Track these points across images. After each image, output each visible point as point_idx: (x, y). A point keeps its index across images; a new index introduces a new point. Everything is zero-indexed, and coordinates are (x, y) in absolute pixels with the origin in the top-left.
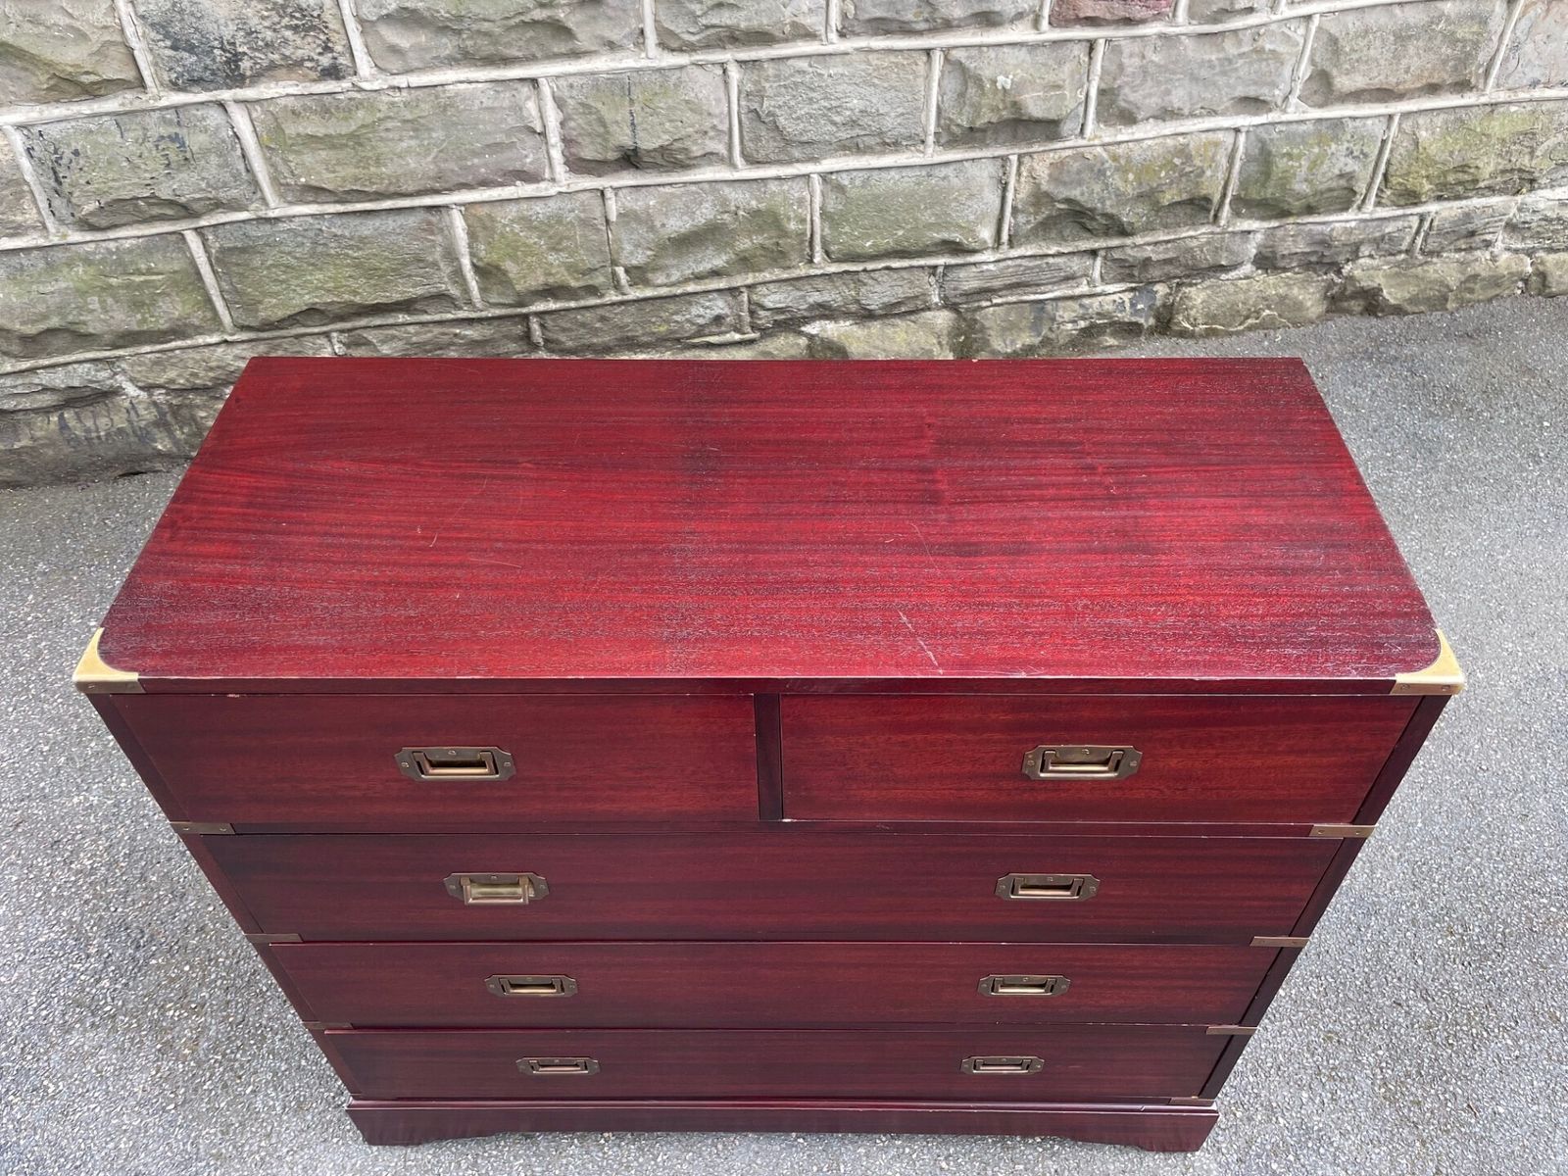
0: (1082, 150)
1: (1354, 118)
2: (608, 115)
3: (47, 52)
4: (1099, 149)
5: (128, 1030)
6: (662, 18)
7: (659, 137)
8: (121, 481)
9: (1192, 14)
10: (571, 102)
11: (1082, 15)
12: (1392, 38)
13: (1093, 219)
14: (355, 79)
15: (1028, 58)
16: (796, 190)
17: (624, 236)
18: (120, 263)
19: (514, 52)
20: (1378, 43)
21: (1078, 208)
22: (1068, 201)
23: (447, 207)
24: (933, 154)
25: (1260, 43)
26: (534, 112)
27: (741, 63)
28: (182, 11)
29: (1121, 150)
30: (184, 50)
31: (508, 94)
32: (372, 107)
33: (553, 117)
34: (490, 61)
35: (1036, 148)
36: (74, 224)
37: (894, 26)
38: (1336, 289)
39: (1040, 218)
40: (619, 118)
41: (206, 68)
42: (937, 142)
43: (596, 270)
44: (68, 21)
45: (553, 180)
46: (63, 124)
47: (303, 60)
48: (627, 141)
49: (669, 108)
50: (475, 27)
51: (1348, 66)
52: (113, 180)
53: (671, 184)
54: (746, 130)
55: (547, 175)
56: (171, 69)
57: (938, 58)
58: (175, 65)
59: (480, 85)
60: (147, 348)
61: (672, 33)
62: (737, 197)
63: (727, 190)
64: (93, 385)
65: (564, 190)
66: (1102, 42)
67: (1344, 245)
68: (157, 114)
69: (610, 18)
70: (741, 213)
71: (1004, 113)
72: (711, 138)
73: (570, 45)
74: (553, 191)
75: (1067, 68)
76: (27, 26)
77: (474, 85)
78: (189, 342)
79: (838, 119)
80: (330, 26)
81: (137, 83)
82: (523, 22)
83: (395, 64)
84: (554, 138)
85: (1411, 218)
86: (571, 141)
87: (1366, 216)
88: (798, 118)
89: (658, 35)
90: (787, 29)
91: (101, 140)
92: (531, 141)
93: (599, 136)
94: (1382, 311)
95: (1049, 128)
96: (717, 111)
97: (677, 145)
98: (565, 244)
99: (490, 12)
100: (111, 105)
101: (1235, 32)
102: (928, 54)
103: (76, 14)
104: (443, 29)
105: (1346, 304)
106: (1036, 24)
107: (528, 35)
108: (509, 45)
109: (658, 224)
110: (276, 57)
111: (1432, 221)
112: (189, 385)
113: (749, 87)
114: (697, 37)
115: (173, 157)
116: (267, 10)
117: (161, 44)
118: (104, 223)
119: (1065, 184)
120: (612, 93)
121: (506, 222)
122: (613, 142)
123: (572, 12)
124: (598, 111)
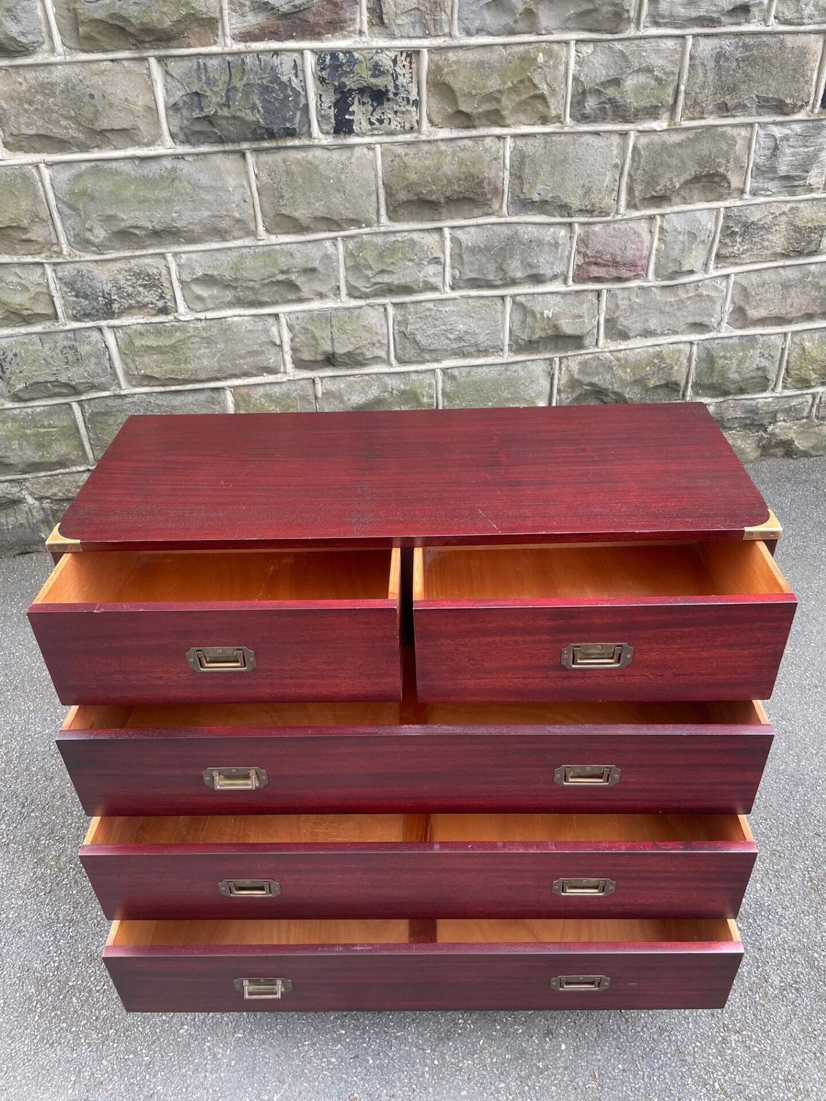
0: (597, 354)
1: (762, 335)
2: (318, 333)
3: (5, 297)
4: (608, 354)
5: (17, 852)
6: (350, 279)
7: (347, 346)
8: (17, 557)
9: (657, 275)
10: (297, 327)
11: (591, 276)
12: (780, 287)
13: (607, 395)
14: (176, 314)
15: (561, 300)
16: (427, 379)
17: (326, 406)
18: (33, 421)
19: (266, 299)
20: (771, 290)
21: (597, 389)
22: (591, 384)
23: (223, 389)
24: (508, 357)
25: (700, 290)
26: (276, 333)
27: (394, 304)
28: (82, 276)
29: (621, 355)
30: (82, 297)
31: (261, 323)
32: (184, 330)
33: (287, 336)
34: (252, 304)
35: (570, 353)
36: (9, 397)
37: (483, 283)
38: (765, 441)
39: (575, 395)
40: (324, 336)
41: (93, 308)
42: (510, 350)
44: (18, 280)
45: (285, 373)
46: (9, 339)
47: (148, 304)
48: (327, 347)
49: (353, 330)
50: (244, 284)
51: (754, 304)
52: (36, 371)
53: (353, 375)
54: (397, 343)
55: (282, 370)
56: (74, 308)
57: (508, 301)
58: (76, 306)
59: (246, 318)
60: (43, 474)
61: (355, 288)
62: (392, 383)
63: (386, 379)
64: (9, 496)
65: (291, 378)
66: (605, 291)
67: (766, 413)
68: (63, 334)
69: (321, 280)
70: (395, 392)
71: (549, 331)
72: (377, 348)
73: (298, 295)
74: (285, 379)
75: (585, 306)
77: (242, 318)
78: (67, 470)
79: (451, 336)
80: (165, 284)
81: (53, 317)
82: (272, 281)
83: (199, 306)
84: (287, 348)
85: (807, 396)
86: (296, 349)
87: (778, 395)
88: (428, 336)
89: (348, 289)
90: (421, 285)
91: (30, 348)
92: (273, 350)
93: (313, 346)
94: (796, 454)
95: (576, 341)
96: (380, 332)
97: (357, 351)
98: (291, 410)
99: (254, 276)
100: (38, 328)
101: (684, 285)
102: (503, 300)
103: (23, 276)
104: (227, 286)
105: (772, 451)
106: (565, 282)
107: (274, 289)
108: (263, 294)
109: (346, 399)
110: (133, 302)
111: (821, 398)
112: (65, 497)
113: (399, 318)
114: (369, 290)
115: (70, 358)
116: (130, 275)
117: (70, 294)
118: (27, 396)
119: (589, 374)
120: (321, 322)
121: (257, 397)
122: (320, 350)
123: (299, 276)
124: (313, 332)
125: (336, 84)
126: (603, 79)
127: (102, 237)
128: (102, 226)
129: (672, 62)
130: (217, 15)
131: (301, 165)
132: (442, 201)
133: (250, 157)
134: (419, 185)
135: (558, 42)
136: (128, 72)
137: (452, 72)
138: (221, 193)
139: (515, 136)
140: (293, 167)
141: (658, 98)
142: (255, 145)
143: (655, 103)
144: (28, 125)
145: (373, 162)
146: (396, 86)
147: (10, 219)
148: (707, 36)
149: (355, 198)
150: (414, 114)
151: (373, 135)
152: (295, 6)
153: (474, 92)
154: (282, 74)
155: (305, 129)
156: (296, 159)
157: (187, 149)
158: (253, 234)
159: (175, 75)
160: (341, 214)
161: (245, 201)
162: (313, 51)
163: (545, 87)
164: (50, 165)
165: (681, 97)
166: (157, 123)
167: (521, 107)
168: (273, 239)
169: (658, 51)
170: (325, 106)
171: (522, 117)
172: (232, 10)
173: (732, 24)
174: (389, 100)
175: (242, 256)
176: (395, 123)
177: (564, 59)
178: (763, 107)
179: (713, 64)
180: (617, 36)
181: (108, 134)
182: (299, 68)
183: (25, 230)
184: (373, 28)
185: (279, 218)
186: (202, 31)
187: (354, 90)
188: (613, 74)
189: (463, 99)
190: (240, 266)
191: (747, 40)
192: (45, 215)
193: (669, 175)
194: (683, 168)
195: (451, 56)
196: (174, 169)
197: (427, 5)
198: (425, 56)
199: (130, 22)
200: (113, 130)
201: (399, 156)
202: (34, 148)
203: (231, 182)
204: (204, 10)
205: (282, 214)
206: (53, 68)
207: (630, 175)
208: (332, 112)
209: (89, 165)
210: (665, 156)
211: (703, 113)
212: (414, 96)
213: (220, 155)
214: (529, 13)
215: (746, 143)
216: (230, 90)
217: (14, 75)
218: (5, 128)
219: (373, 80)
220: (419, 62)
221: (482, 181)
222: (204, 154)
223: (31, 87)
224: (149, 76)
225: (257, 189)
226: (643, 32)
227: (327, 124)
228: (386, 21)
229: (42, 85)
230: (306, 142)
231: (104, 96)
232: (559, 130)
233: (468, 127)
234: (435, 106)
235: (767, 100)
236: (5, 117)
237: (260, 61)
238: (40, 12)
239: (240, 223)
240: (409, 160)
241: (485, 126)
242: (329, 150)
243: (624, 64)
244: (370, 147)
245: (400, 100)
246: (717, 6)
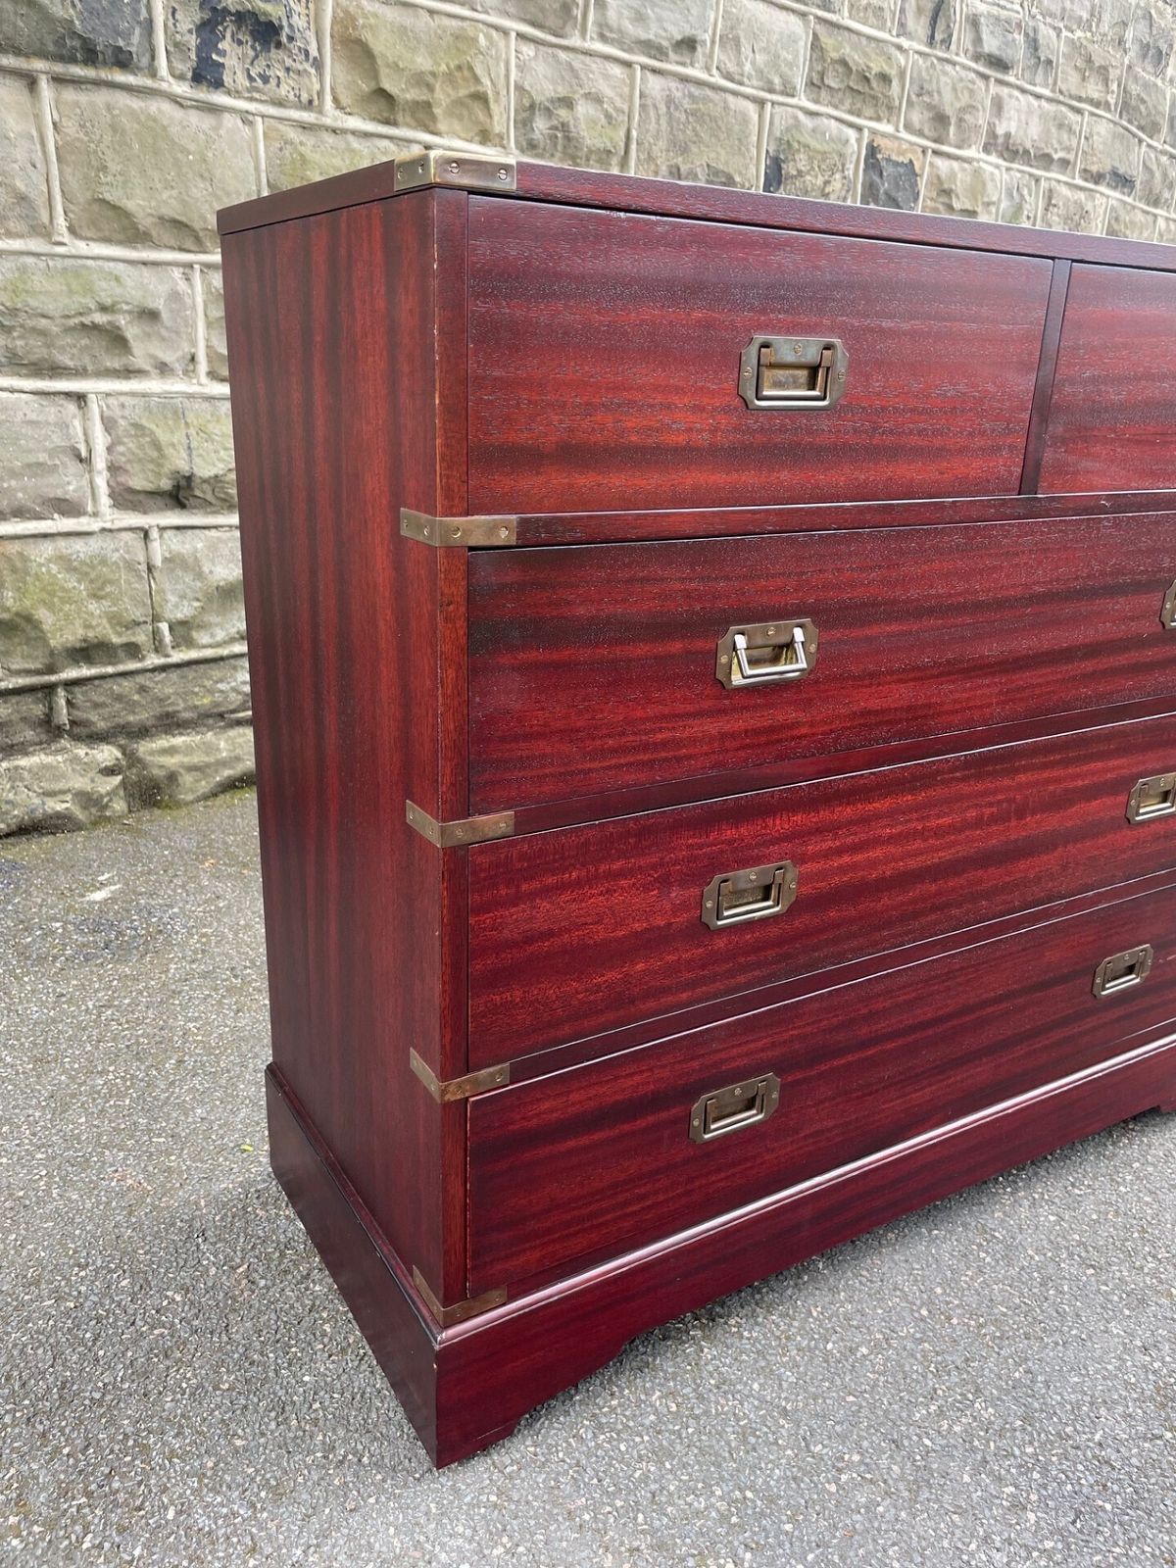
2: (163, 437)
6: (214, 343)
7: (215, 466)
10: (122, 422)
17: (167, 586)
19: (66, 360)
26: (80, 434)
31: (53, 410)
33: (100, 441)
34: (38, 369)
40: (175, 441)
43: (138, 624)
48: (182, 465)
49: (224, 435)
50: (30, 323)
53: (215, 527)
55: (90, 509)
59: (23, 396)
61: (223, 361)
65: (108, 525)
69: (163, 339)
73: (124, 360)
74: (95, 525)
77: (16, 395)
82: (83, 325)
84: (100, 463)
86: (119, 468)
89: (210, 361)
92: (74, 467)
93: (152, 461)
97: (230, 476)
98: (108, 589)
99: (50, 307)
107: (84, 342)
108: (62, 350)
109: (206, 569)
120: (165, 418)
121: (42, 561)
122: (167, 469)
123: (130, 322)
124: (152, 433)
126: (551, 94)
129: (621, 96)
131: (138, 121)
133: (45, 87)
135: (496, 28)
137: (370, 27)
140: (124, 120)
141: (611, 140)
142: (59, 68)
143: (609, 146)
145: (252, 146)
146: (291, 26)
148: (654, 71)
149: (227, 194)
150: (314, 80)
151: (251, 99)
153: (400, 64)
155: (147, 60)
156: (130, 107)
158: (45, 232)
161: (34, 166)
163: (489, 83)
165: (633, 147)
167: (457, 108)
168: (82, 247)
169: (605, 77)
170: (182, 27)
171: (457, 126)
173: (678, 63)
174: (279, 45)
175: (23, 270)
176: (287, 88)
177: (504, 56)
179: (664, 109)
180: (562, 42)
185: (96, 207)
187: (230, 13)
188: (561, 91)
189: (387, 71)
190: (21, 286)
191: (693, 89)
201: (292, 143)
203: (10, 124)
205: (103, 201)
208: (193, 41)
212: (314, 52)
225: (57, 148)
226: (588, 44)
227: (183, 61)
230: (149, 82)
233: (387, 122)
234: (342, 77)
235: (717, 172)
239: (23, 204)
240: (306, 150)
241: (408, 126)
242: (181, 106)
243: (574, 81)
244: (246, 118)
245: (296, 51)
246: (665, 30)
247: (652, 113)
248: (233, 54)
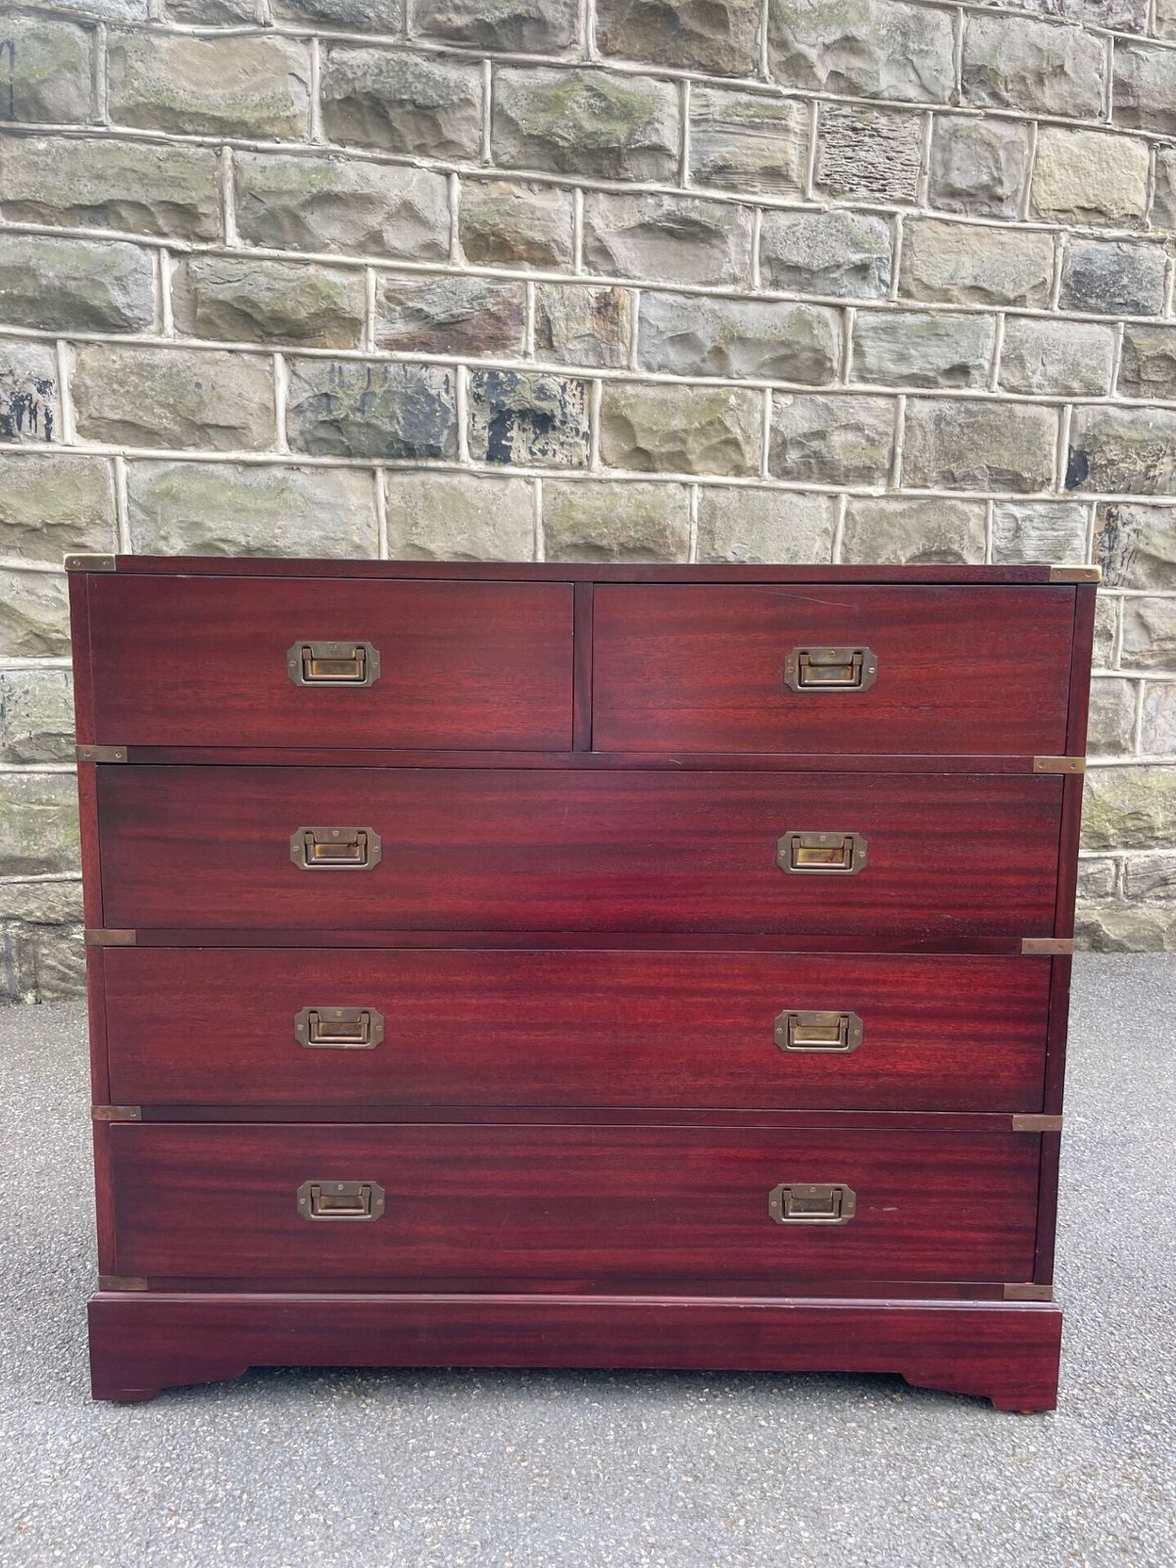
3: (32, 614)
18: (27, 794)
36: (3, 753)
44: (55, 594)
46: (23, 673)
52: (49, 717)
60: (20, 878)
76: (24, 594)
78: (58, 876)
85: (1107, 861)
91: (49, 685)
94: (1107, 947)
111: (1126, 866)
112: (43, 919)
118: (27, 754)
125: (494, 401)
126: (805, 430)
127: (179, 548)
128: (181, 536)
129: (885, 422)
130: (362, 317)
131: (443, 491)
132: (616, 548)
133: (381, 475)
134: (588, 526)
135: (753, 388)
136: (248, 366)
137: (631, 405)
138: (340, 512)
139: (703, 486)
140: (433, 491)
141: (871, 458)
142: (390, 463)
143: (868, 463)
144: (113, 408)
145: (532, 497)
146: (564, 414)
147: (65, 514)
148: (923, 397)
149: (506, 534)
150: (584, 448)
151: (533, 467)
152: (452, 316)
153: (655, 428)
154: (431, 386)
155: (451, 451)
156: (438, 482)
157: (305, 458)
159: (303, 376)
160: (488, 552)
161: (369, 526)
162: (470, 368)
163: (739, 431)
164: (130, 460)
165: (899, 461)
166: (274, 426)
167: (711, 453)
169: (868, 409)
170: (479, 426)
171: (712, 465)
172: (379, 314)
173: (950, 387)
174: (554, 428)
176: (561, 456)
177: (759, 407)
178: (996, 481)
179: (932, 427)
180: (820, 389)
181: (209, 430)
182: (451, 384)
183: (78, 530)
184: (540, 351)
185: (409, 550)
186: (342, 332)
187: (514, 412)
188: (816, 427)
189: (642, 434)
191: (970, 406)
192: (110, 518)
193: (891, 547)
194: (908, 540)
195: (629, 389)
196: (285, 479)
197: (603, 332)
198: (599, 387)
199: (259, 307)
200: (218, 426)
201: (564, 494)
202: (114, 437)
203: (355, 501)
204: (348, 309)
205: (414, 545)
206: (157, 351)
207: (844, 544)
208: (486, 434)
209: (179, 464)
210: (885, 525)
211: (926, 480)
212: (584, 428)
213: (345, 470)
214: (718, 352)
215: (982, 523)
216: (367, 395)
217: (107, 353)
218: (83, 409)
219: (538, 403)
220: (590, 393)
221: (665, 529)
222: (326, 467)
223: (126, 366)
224: (272, 374)
225: (386, 514)
226: (848, 387)
227: (479, 448)
228: (555, 344)
229: (141, 366)
230: (453, 465)
231: (213, 388)
232: (756, 484)
233: (647, 470)
234: (608, 442)
235: (1000, 472)
236: (86, 396)
237: (405, 371)
238: (154, 289)
239: (359, 551)
240: (575, 499)
241: (667, 470)
242: (478, 477)
243: (829, 418)
244: (529, 480)
245: (568, 430)
246: (930, 363)
247: (918, 432)
248: (518, 440)
